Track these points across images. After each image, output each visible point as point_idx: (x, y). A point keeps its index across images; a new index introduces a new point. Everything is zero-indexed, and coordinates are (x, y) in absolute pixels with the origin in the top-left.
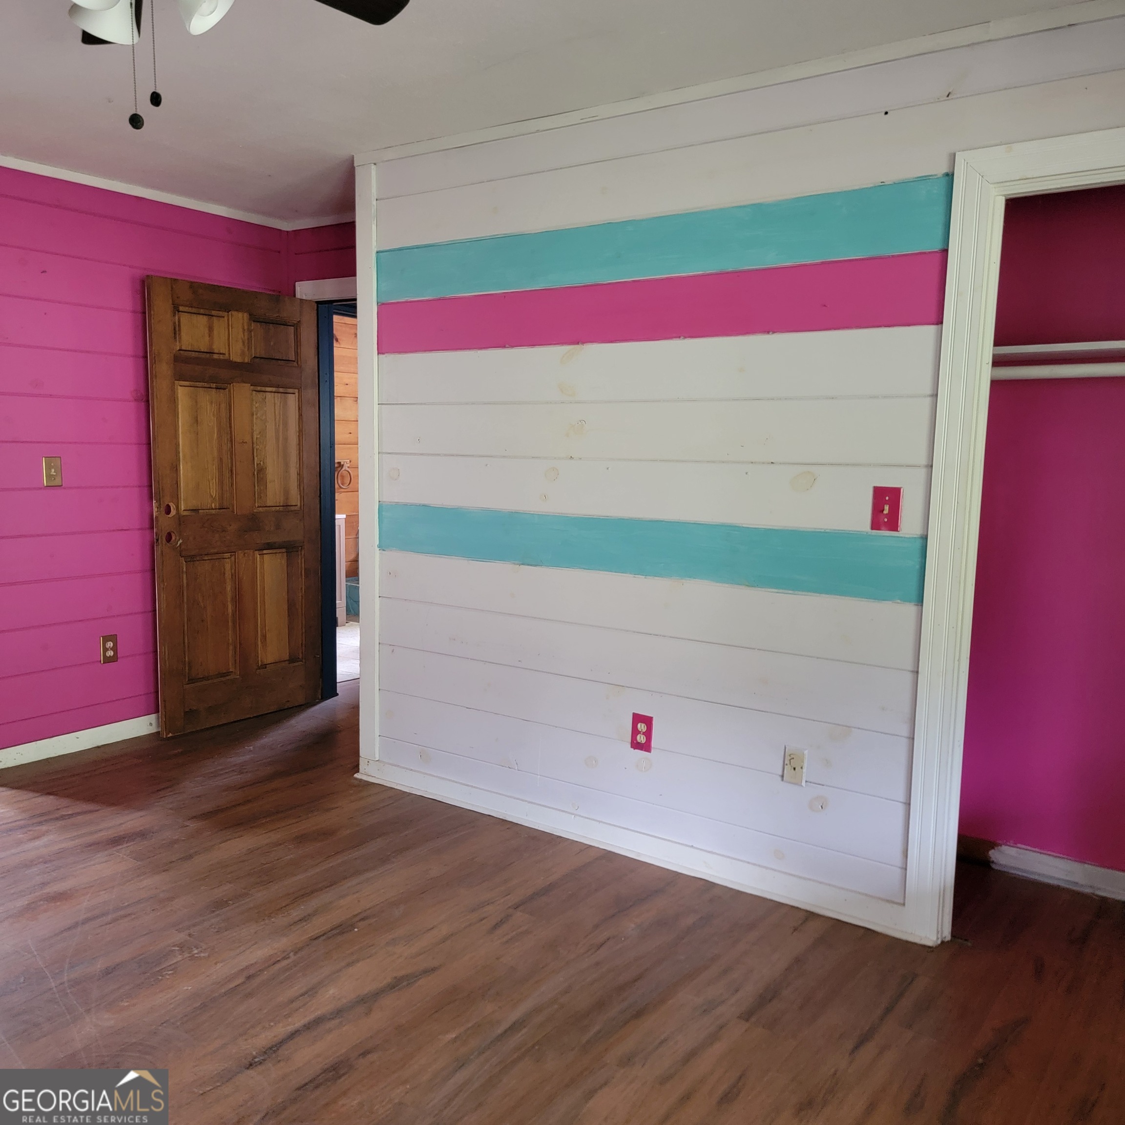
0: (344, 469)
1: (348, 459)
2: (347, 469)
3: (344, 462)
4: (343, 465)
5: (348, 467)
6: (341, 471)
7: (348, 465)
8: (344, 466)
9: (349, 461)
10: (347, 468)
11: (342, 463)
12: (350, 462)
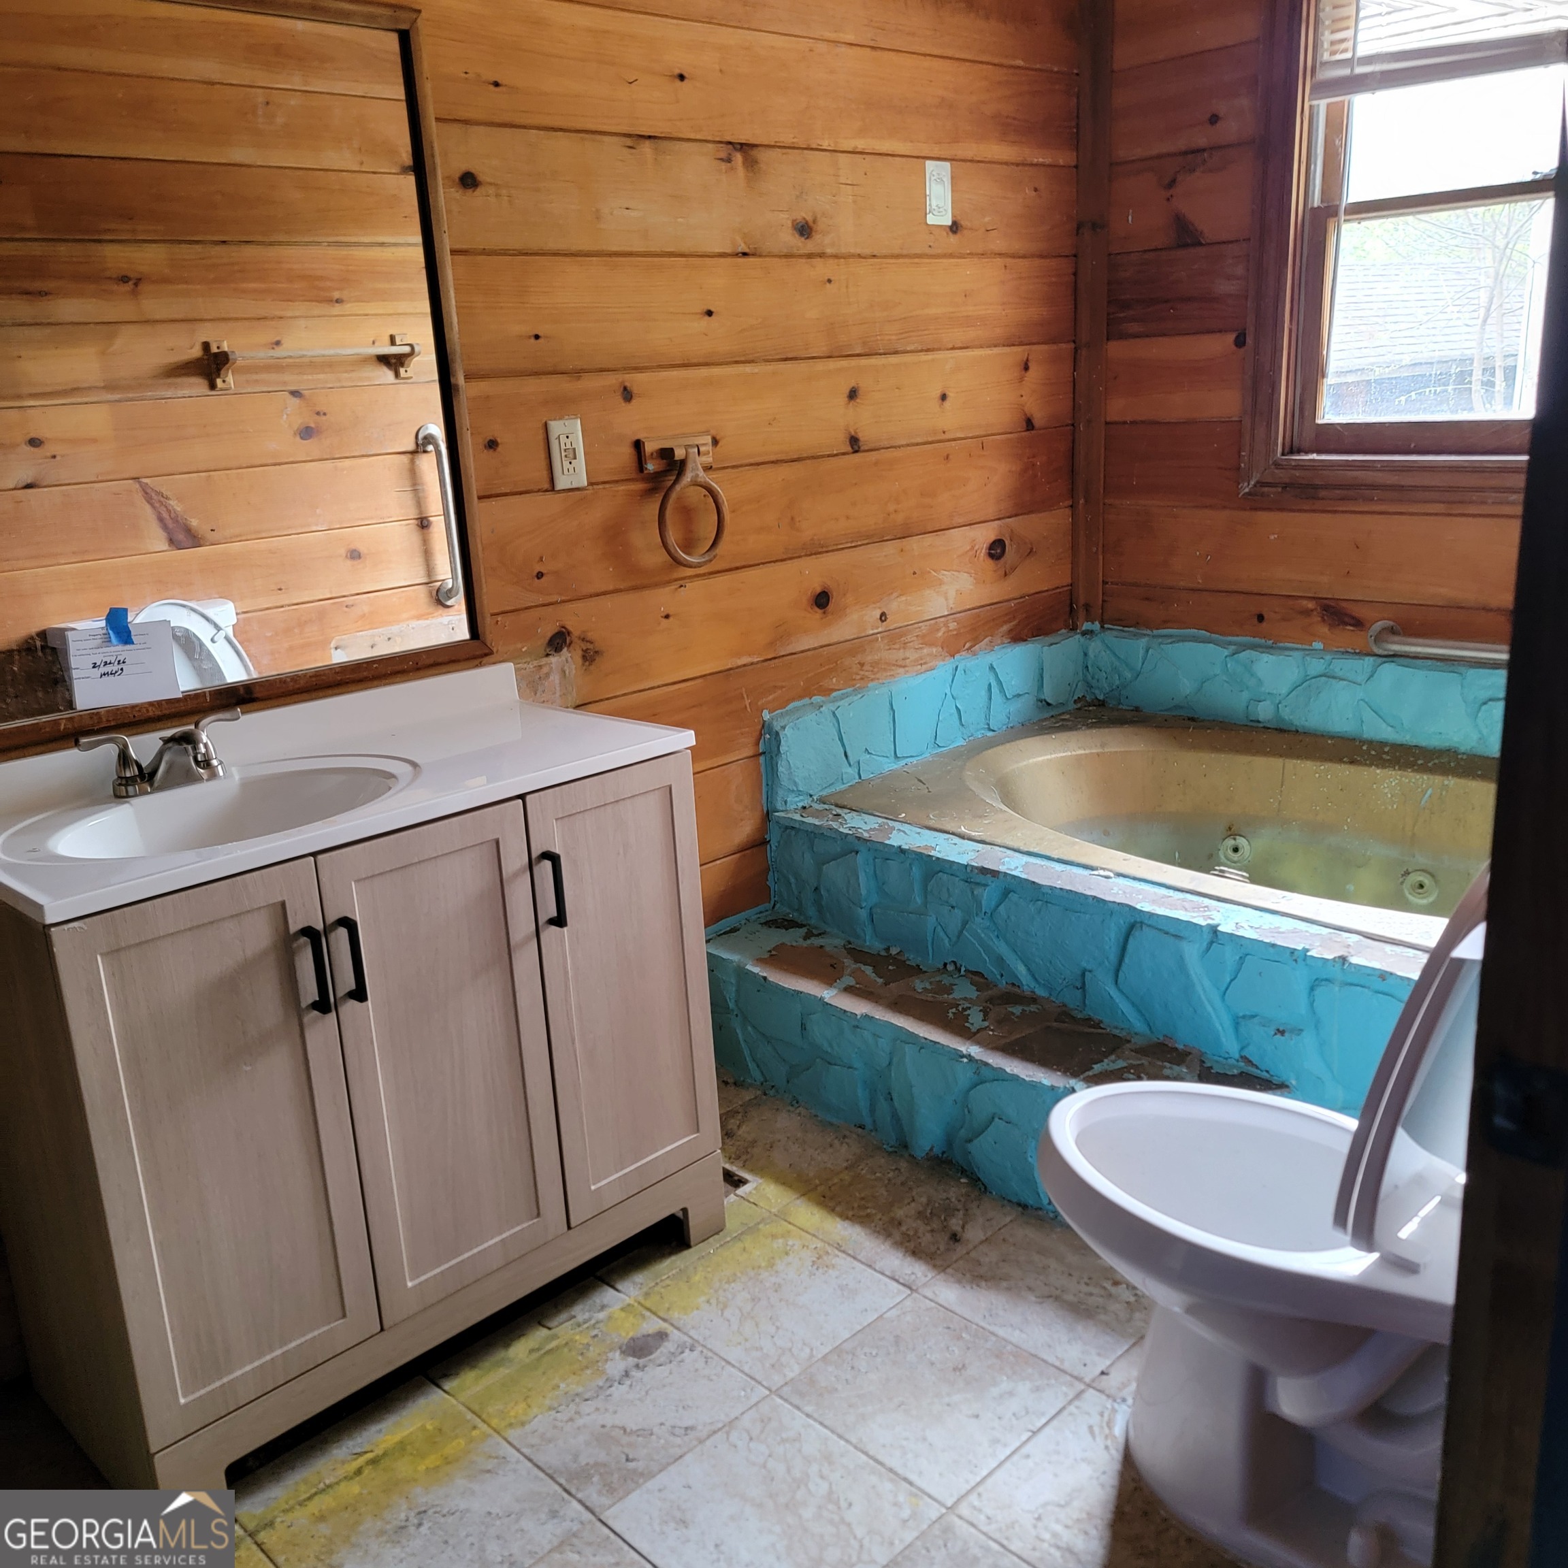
0: (688, 477)
1: (706, 432)
2: (703, 476)
3: (687, 447)
4: (683, 463)
5: (708, 468)
6: (678, 488)
7: (708, 459)
8: (690, 465)
9: (709, 439)
10: (701, 473)
11: (679, 454)
12: (715, 442)
